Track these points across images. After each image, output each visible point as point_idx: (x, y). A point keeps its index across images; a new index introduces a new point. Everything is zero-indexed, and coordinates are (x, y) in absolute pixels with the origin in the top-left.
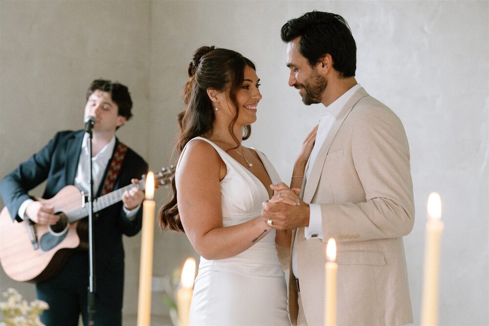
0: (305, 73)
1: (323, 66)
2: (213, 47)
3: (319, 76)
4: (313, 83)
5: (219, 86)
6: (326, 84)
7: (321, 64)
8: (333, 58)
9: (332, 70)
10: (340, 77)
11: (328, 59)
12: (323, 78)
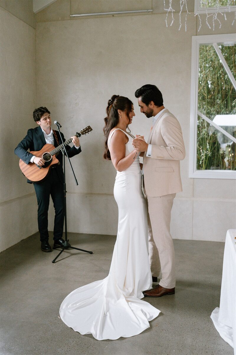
0: (146, 108)
1: (151, 105)
2: (119, 96)
3: (150, 109)
4: (149, 111)
5: (122, 109)
6: (153, 111)
7: (150, 105)
8: (154, 102)
9: (154, 105)
10: (157, 107)
11: (152, 103)
12: (152, 109)
